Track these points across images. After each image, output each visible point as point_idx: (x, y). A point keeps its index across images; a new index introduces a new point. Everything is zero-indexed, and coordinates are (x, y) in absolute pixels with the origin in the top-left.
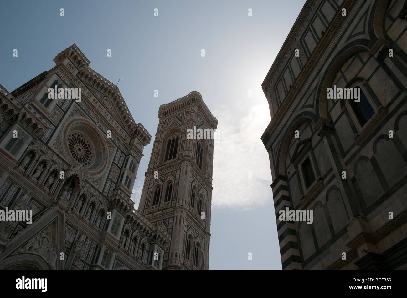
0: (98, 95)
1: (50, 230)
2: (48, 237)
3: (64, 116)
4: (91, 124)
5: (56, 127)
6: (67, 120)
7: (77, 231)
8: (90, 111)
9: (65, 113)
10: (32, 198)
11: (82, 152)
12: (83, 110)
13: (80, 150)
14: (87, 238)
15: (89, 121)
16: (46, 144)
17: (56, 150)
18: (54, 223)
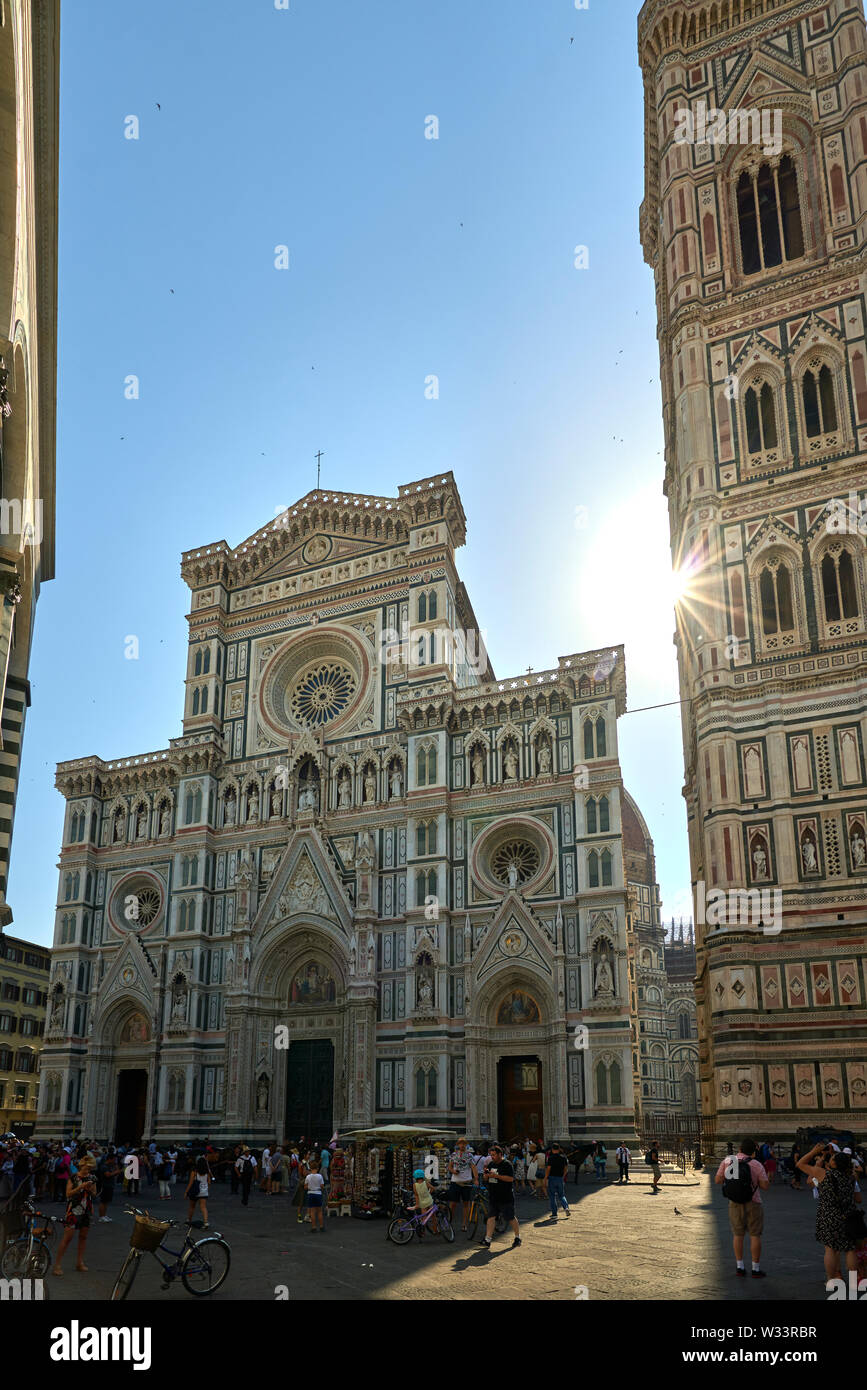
0: (290, 565)
1: (306, 868)
2: (307, 880)
3: (247, 686)
4: (302, 635)
5: (245, 718)
6: (256, 681)
7: (356, 834)
8: (290, 616)
9: (247, 678)
10: (262, 848)
11: (328, 693)
12: (273, 633)
13: (323, 697)
14: (381, 831)
15: (294, 636)
16: (244, 759)
17: (266, 750)
18: (305, 854)
